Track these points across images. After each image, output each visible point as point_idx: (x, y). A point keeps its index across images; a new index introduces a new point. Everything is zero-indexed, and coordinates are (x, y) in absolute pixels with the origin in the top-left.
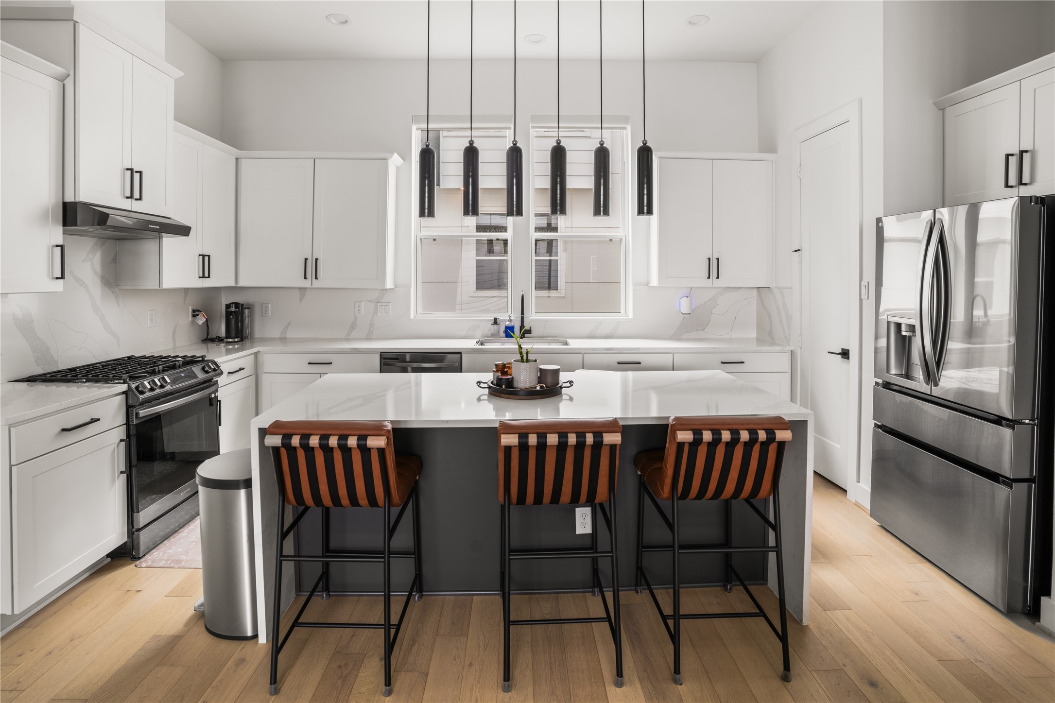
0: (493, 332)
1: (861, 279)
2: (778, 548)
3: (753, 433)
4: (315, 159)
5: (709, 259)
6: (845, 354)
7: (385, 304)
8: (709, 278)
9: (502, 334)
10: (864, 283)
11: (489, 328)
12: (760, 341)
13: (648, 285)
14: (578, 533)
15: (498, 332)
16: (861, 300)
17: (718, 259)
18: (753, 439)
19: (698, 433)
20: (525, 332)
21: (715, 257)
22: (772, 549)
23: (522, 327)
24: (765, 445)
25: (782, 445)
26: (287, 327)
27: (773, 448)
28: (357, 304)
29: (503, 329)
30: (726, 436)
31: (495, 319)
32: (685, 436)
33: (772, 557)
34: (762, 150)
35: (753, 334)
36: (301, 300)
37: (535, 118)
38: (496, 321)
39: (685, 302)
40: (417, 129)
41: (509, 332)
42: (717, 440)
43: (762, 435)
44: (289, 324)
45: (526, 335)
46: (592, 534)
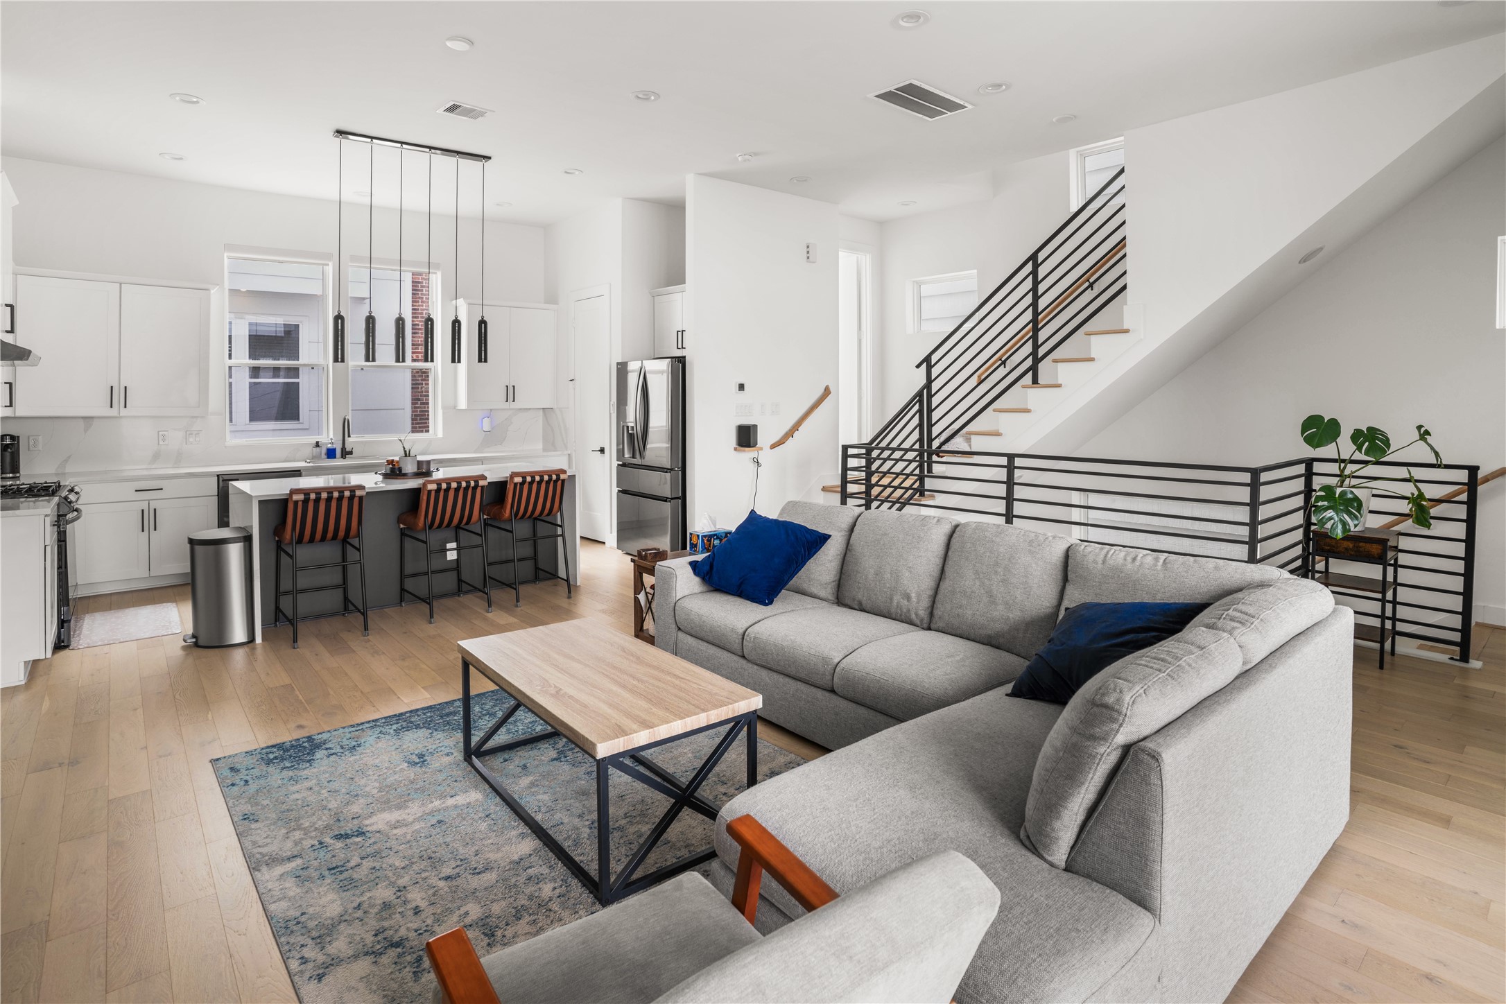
0: (314, 455)
1: (610, 401)
2: (562, 535)
3: (550, 476)
4: (121, 284)
5: (507, 386)
6: (602, 451)
7: (196, 432)
8: (507, 401)
9: (324, 456)
10: (612, 403)
11: (309, 451)
12: (545, 450)
13: (455, 408)
14: (448, 559)
15: (321, 454)
16: (610, 414)
17: (514, 386)
18: (550, 479)
19: (524, 478)
20: (345, 453)
21: (512, 385)
22: (560, 535)
23: (343, 448)
24: (556, 482)
25: (563, 481)
26: (66, 461)
27: (560, 482)
28: (161, 433)
29: (324, 451)
30: (537, 478)
31: (317, 443)
32: (518, 480)
33: (560, 539)
34: (547, 302)
35: (540, 446)
36: (86, 431)
37: (354, 258)
38: (317, 445)
39: (486, 422)
40: (229, 258)
41: (331, 454)
42: (533, 480)
43: (554, 477)
44: (69, 457)
45: (347, 456)
46: (457, 560)
